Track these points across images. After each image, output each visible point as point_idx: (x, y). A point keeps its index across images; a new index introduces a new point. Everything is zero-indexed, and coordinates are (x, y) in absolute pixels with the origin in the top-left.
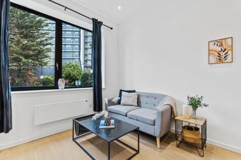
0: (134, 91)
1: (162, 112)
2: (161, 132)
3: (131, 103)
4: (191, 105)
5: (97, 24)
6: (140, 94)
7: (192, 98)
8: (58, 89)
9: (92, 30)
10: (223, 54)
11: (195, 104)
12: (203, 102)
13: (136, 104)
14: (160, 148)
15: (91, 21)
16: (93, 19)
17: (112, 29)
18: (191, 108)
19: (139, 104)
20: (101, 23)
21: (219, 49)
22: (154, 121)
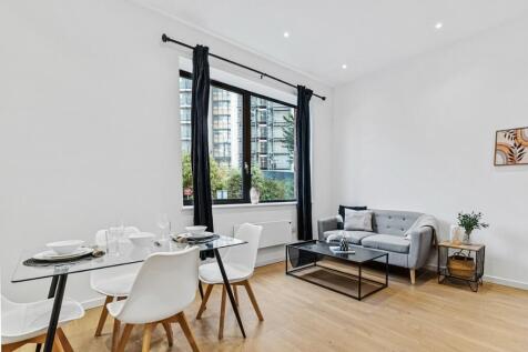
0: (365, 208)
1: (421, 235)
2: (417, 261)
3: (362, 227)
4: (462, 225)
5: (304, 94)
6: (377, 213)
7: (465, 216)
8: (250, 202)
9: (296, 104)
10: (516, 151)
11: (469, 223)
12: (480, 222)
13: (370, 228)
14: (416, 284)
15: (296, 90)
16: (299, 87)
17: (324, 99)
18: (463, 230)
19: (374, 229)
20: (310, 93)
21: (511, 143)
22: (408, 248)
